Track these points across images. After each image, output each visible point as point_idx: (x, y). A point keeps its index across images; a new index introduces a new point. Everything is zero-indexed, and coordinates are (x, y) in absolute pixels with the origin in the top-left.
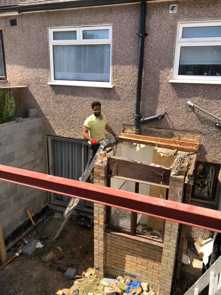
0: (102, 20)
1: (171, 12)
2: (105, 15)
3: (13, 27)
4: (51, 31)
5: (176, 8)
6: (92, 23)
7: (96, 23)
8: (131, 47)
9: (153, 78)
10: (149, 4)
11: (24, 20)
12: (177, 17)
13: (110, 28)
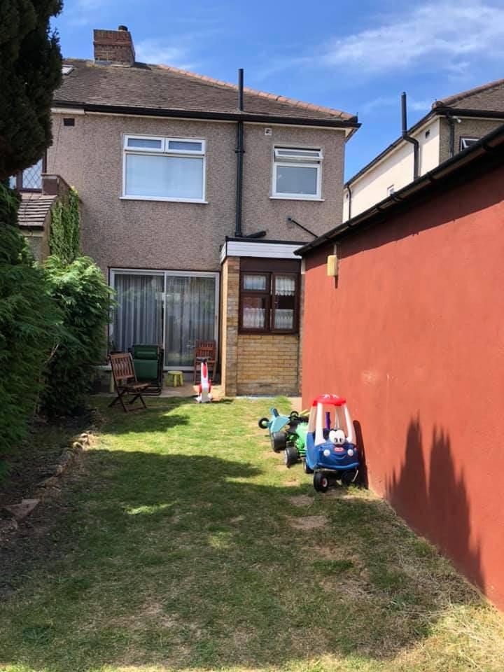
0: (195, 133)
1: (266, 134)
2: (198, 129)
3: (68, 128)
4: (126, 138)
5: (270, 132)
6: (183, 134)
7: (188, 135)
8: (227, 163)
9: (252, 194)
10: (246, 125)
11: (87, 122)
12: (271, 139)
13: (203, 143)
